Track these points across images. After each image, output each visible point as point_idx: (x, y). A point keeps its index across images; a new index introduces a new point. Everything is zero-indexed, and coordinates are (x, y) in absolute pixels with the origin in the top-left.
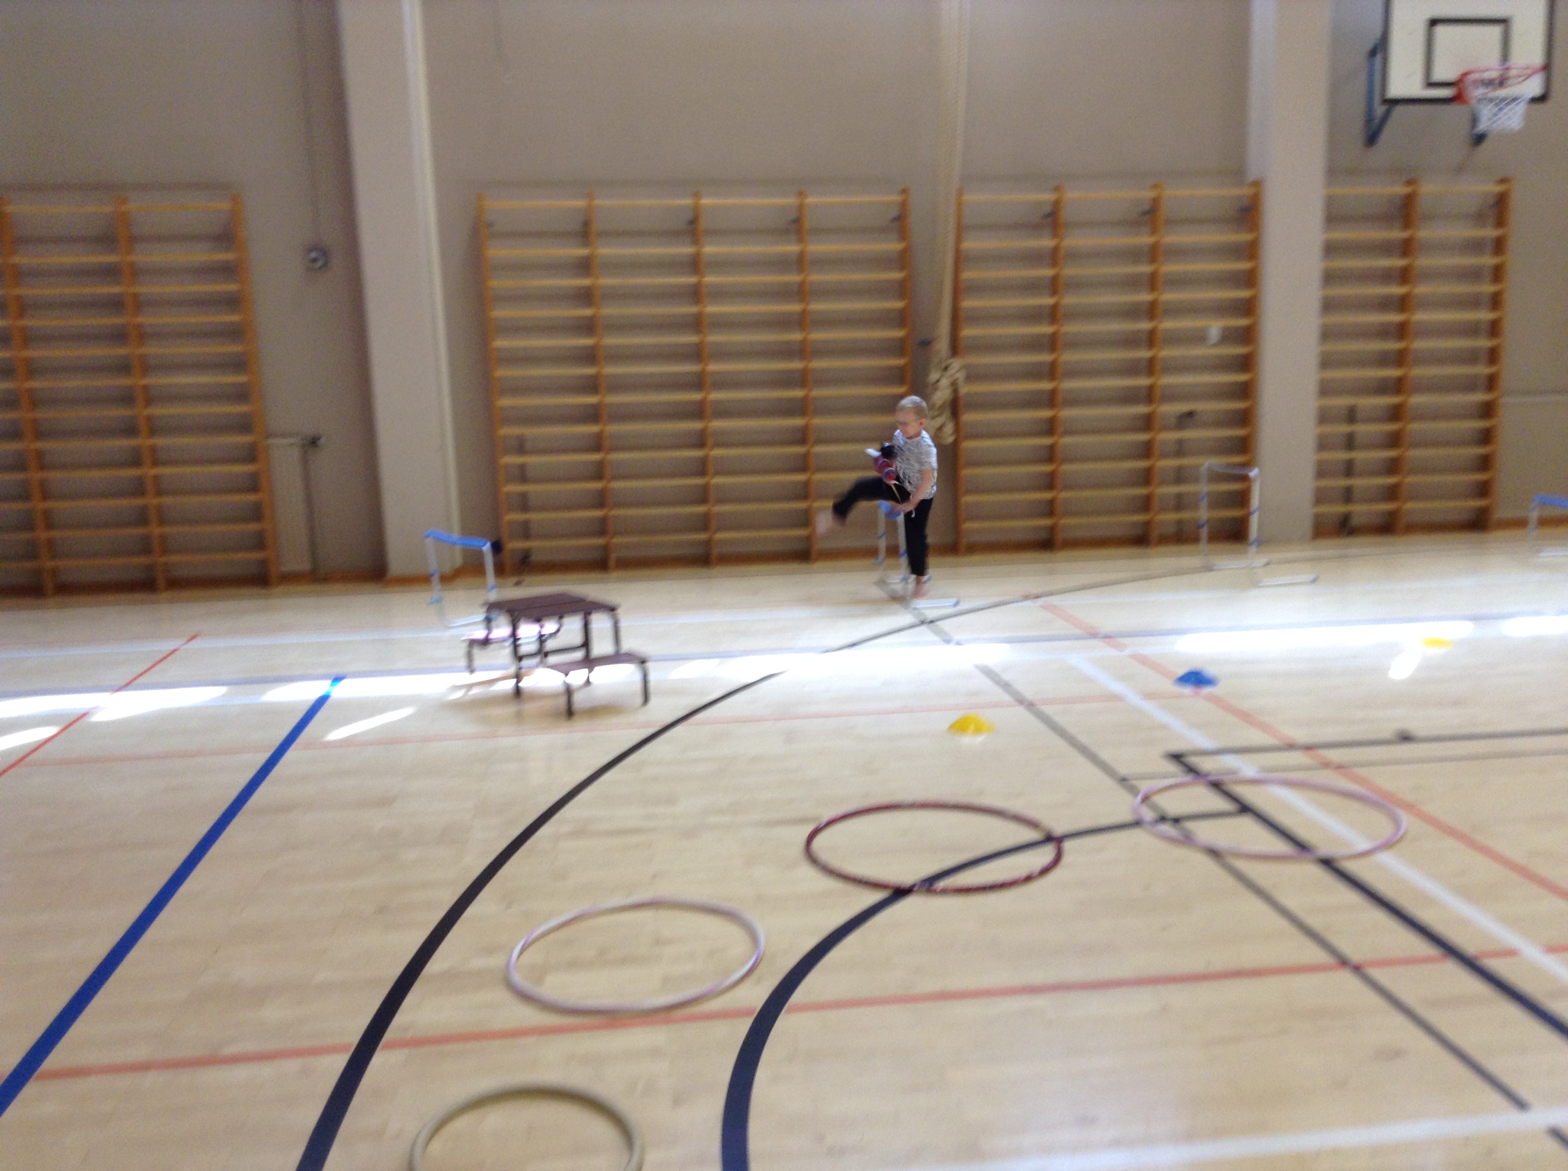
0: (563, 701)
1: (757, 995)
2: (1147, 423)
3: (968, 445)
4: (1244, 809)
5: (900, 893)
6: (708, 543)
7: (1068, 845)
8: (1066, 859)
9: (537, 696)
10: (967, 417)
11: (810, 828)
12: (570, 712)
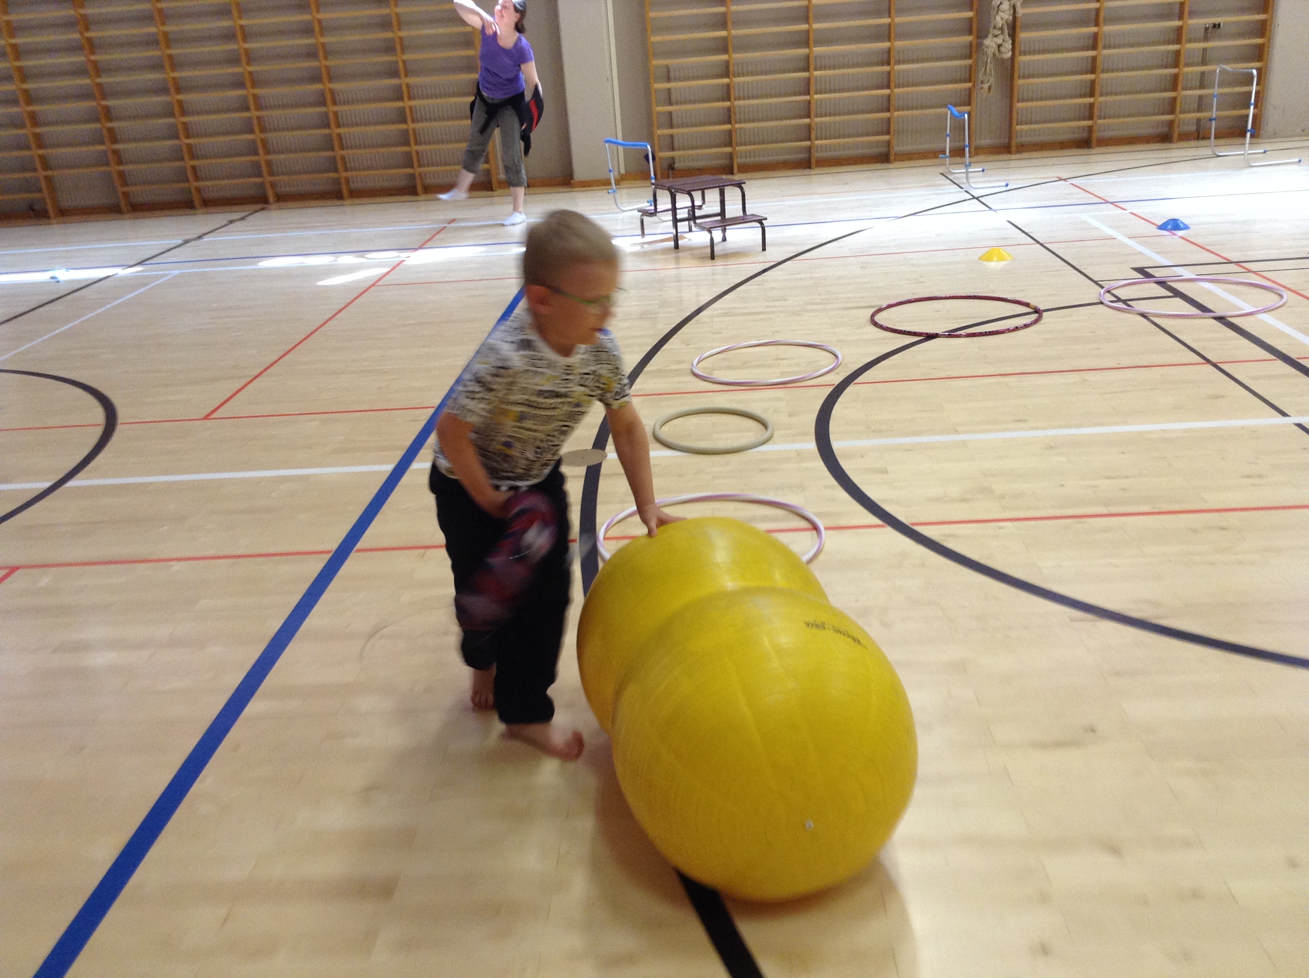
0: (709, 250)
1: (836, 379)
2: (1178, 36)
3: (1022, 59)
4: (1177, 294)
5: (930, 337)
6: (809, 150)
7: (1044, 314)
8: (1043, 321)
9: (690, 249)
10: (1023, 35)
11: (874, 309)
12: (713, 257)
